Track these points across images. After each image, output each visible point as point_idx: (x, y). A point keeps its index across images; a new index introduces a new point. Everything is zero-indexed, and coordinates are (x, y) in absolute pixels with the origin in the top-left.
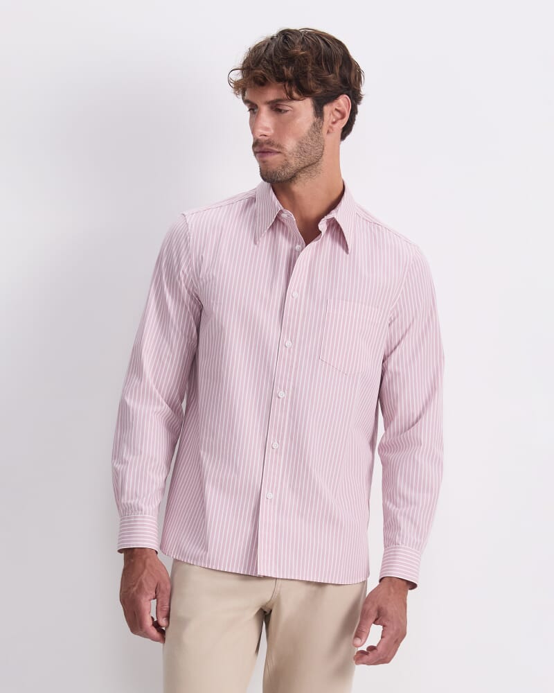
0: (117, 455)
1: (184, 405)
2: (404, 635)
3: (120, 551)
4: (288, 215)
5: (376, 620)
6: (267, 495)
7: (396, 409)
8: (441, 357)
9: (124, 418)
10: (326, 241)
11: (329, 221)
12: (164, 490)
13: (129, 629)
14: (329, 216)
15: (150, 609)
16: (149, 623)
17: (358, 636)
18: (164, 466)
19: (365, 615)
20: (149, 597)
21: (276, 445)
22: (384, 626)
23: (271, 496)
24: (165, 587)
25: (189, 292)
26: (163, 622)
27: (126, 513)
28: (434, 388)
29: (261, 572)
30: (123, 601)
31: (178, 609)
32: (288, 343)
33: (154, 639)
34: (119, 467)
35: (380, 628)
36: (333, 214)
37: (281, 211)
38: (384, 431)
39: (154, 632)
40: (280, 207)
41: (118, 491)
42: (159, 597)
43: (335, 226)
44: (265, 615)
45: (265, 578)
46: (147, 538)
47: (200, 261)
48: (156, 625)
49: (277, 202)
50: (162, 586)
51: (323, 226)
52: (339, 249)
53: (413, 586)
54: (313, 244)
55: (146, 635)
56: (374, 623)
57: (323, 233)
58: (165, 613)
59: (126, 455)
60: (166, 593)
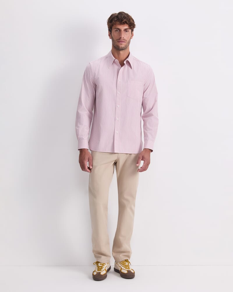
0: (76, 125)
1: (93, 112)
2: (149, 163)
3: (79, 150)
4: (116, 60)
5: (142, 159)
6: (116, 132)
7: (146, 107)
8: (157, 93)
9: (78, 117)
10: (126, 66)
11: (126, 61)
12: (89, 134)
13: (81, 169)
14: (126, 60)
15: (87, 164)
16: (87, 168)
17: (137, 163)
18: (88, 127)
19: (139, 158)
20: (87, 161)
21: (118, 119)
22: (144, 161)
23: (117, 132)
24: (91, 158)
25: (92, 82)
26: (91, 167)
27: (79, 140)
28: (156, 101)
29: (115, 152)
30: (80, 162)
31: (95, 164)
32: (119, 93)
33: (88, 172)
34: (77, 128)
35: (143, 161)
36: (127, 59)
37: (115, 60)
38: (143, 113)
39: (88, 170)
40: (115, 59)
41: (77, 135)
42: (89, 161)
43: (128, 63)
44: (115, 164)
45: (116, 153)
46: (85, 146)
47: (95, 74)
48: (89, 168)
49: (114, 57)
50: (90, 158)
51: (125, 62)
52: (129, 68)
53: (152, 151)
54: (123, 67)
55: (86, 171)
56: (142, 160)
57: (125, 64)
58: (91, 165)
59: (79, 125)
60: (91, 160)
